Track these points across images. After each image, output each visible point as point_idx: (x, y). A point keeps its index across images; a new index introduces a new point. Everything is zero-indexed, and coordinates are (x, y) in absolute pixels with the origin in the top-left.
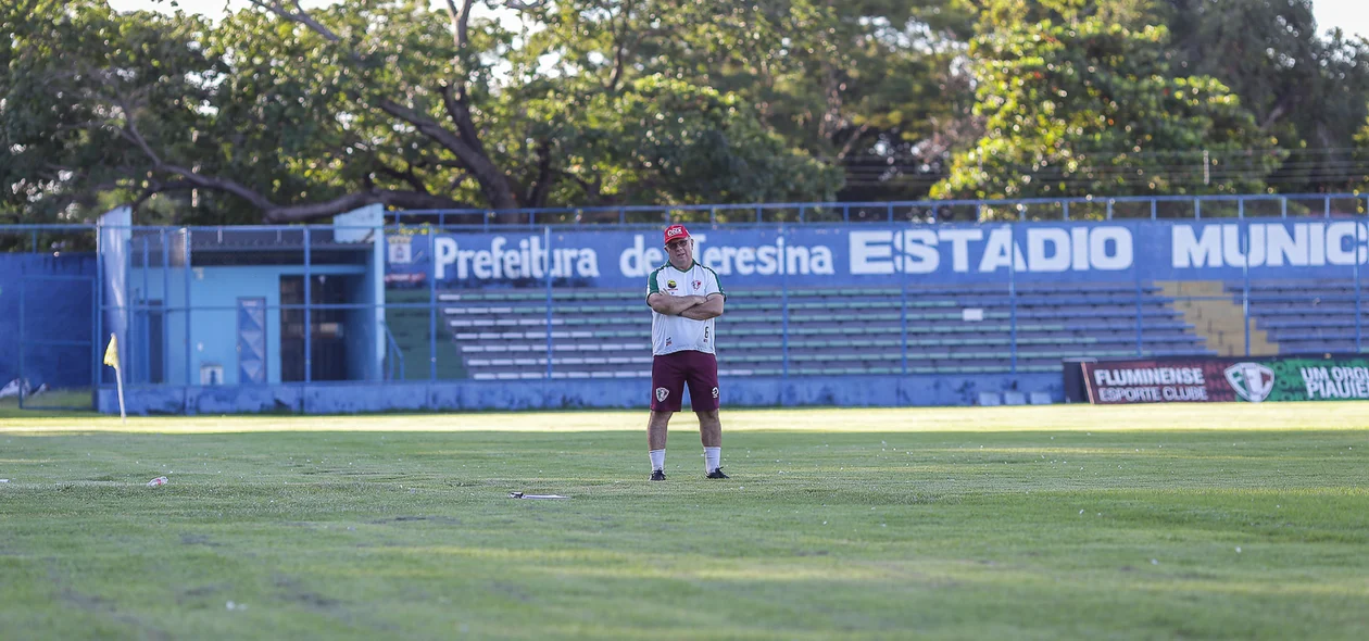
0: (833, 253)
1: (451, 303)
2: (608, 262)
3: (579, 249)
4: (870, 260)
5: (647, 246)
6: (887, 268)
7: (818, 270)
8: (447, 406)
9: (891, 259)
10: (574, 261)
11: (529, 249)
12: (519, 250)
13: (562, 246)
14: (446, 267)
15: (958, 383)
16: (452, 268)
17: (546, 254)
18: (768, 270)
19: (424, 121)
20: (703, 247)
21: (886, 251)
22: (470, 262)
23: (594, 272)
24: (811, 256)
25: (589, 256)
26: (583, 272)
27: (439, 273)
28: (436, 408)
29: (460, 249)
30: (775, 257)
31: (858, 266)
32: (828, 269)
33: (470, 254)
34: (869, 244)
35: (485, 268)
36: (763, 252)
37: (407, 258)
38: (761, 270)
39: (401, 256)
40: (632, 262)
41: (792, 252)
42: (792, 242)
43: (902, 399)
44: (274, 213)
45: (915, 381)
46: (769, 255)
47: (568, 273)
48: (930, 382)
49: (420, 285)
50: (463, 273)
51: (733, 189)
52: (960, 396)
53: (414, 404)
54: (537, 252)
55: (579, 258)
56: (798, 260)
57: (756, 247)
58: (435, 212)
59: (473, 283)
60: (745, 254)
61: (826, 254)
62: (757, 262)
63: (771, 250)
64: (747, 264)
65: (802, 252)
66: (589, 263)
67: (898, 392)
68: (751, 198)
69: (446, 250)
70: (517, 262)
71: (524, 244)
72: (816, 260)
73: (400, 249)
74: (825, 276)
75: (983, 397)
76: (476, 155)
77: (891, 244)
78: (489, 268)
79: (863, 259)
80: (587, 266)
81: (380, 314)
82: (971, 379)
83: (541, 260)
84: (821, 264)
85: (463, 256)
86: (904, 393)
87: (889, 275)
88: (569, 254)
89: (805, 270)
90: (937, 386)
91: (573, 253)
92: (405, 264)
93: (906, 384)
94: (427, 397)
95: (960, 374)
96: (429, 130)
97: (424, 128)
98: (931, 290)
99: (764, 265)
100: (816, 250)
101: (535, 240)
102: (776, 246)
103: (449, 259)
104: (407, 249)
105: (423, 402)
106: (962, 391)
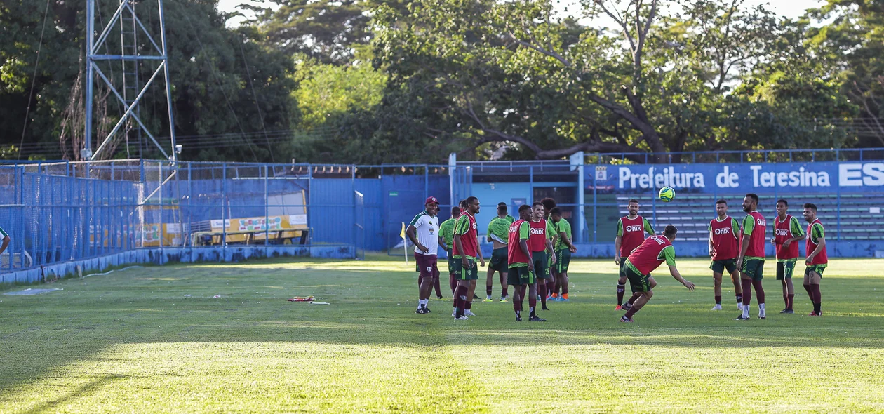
0: (829, 176)
1: (623, 201)
2: (710, 180)
3: (695, 173)
4: (849, 179)
5: (730, 172)
6: (859, 183)
7: (822, 184)
8: (602, 255)
9: (861, 178)
10: (692, 180)
11: (668, 173)
12: (663, 173)
13: (685, 172)
14: (625, 182)
15: (867, 245)
16: (628, 183)
17: (678, 175)
18: (796, 184)
19: (614, 107)
20: (760, 172)
21: (858, 174)
22: (637, 180)
23: (702, 185)
24: (818, 177)
25: (700, 176)
26: (696, 185)
27: (621, 186)
28: (596, 256)
29: (631, 173)
30: (799, 177)
31: (843, 182)
32: (827, 183)
33: (637, 175)
34: (849, 171)
35: (645, 183)
36: (792, 175)
37: (605, 178)
38: (790, 183)
39: (602, 177)
40: (723, 180)
41: (808, 175)
42: (808, 170)
43: (837, 254)
44: (541, 154)
45: (844, 244)
46: (795, 176)
47: (689, 185)
48: (852, 244)
49: (611, 192)
50: (633, 185)
51: (776, 142)
52: (867, 252)
53: (585, 254)
54: (672, 175)
55: (694, 177)
56: (811, 179)
57: (789, 172)
58: (620, 154)
59: (639, 191)
60: (782, 176)
61: (826, 176)
62: (789, 180)
63: (797, 174)
64: (783, 181)
65: (813, 175)
66: (700, 180)
67: (835, 249)
68: (785, 146)
69: (625, 174)
70: (662, 180)
71: (666, 170)
72: (820, 179)
73: (601, 173)
74: (825, 187)
75: (877, 253)
76: (643, 124)
77: (861, 171)
78: (648, 183)
79: (846, 179)
80: (698, 182)
81: (581, 208)
82: (873, 243)
83: (675, 179)
84: (823, 181)
85: (634, 177)
86: (838, 250)
87: (860, 187)
88: (689, 176)
89: (814, 184)
90: (855, 247)
91: (692, 175)
92: (603, 181)
93: (839, 246)
94: (591, 251)
95: (869, 240)
96: (618, 112)
97: (615, 110)
98: (877, 195)
99: (793, 181)
100: (820, 174)
101: (671, 169)
102: (799, 172)
103: (627, 178)
104: (605, 173)
105: (589, 253)
106: (868, 249)
